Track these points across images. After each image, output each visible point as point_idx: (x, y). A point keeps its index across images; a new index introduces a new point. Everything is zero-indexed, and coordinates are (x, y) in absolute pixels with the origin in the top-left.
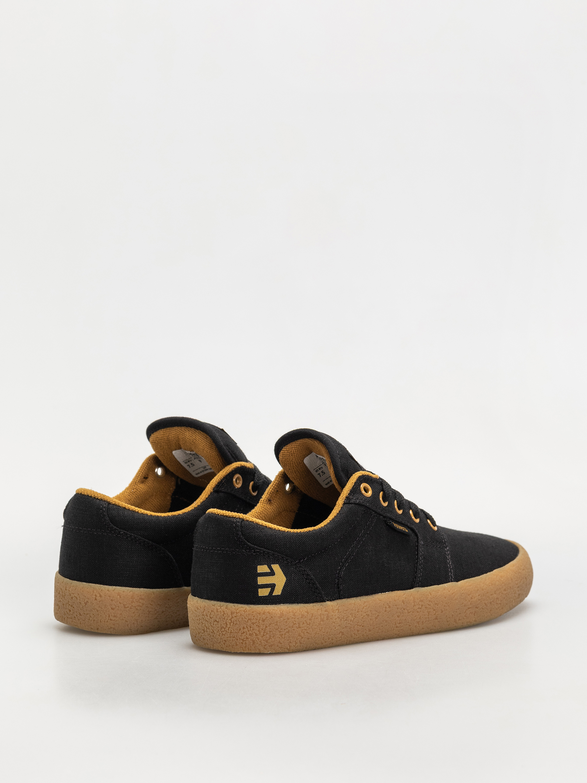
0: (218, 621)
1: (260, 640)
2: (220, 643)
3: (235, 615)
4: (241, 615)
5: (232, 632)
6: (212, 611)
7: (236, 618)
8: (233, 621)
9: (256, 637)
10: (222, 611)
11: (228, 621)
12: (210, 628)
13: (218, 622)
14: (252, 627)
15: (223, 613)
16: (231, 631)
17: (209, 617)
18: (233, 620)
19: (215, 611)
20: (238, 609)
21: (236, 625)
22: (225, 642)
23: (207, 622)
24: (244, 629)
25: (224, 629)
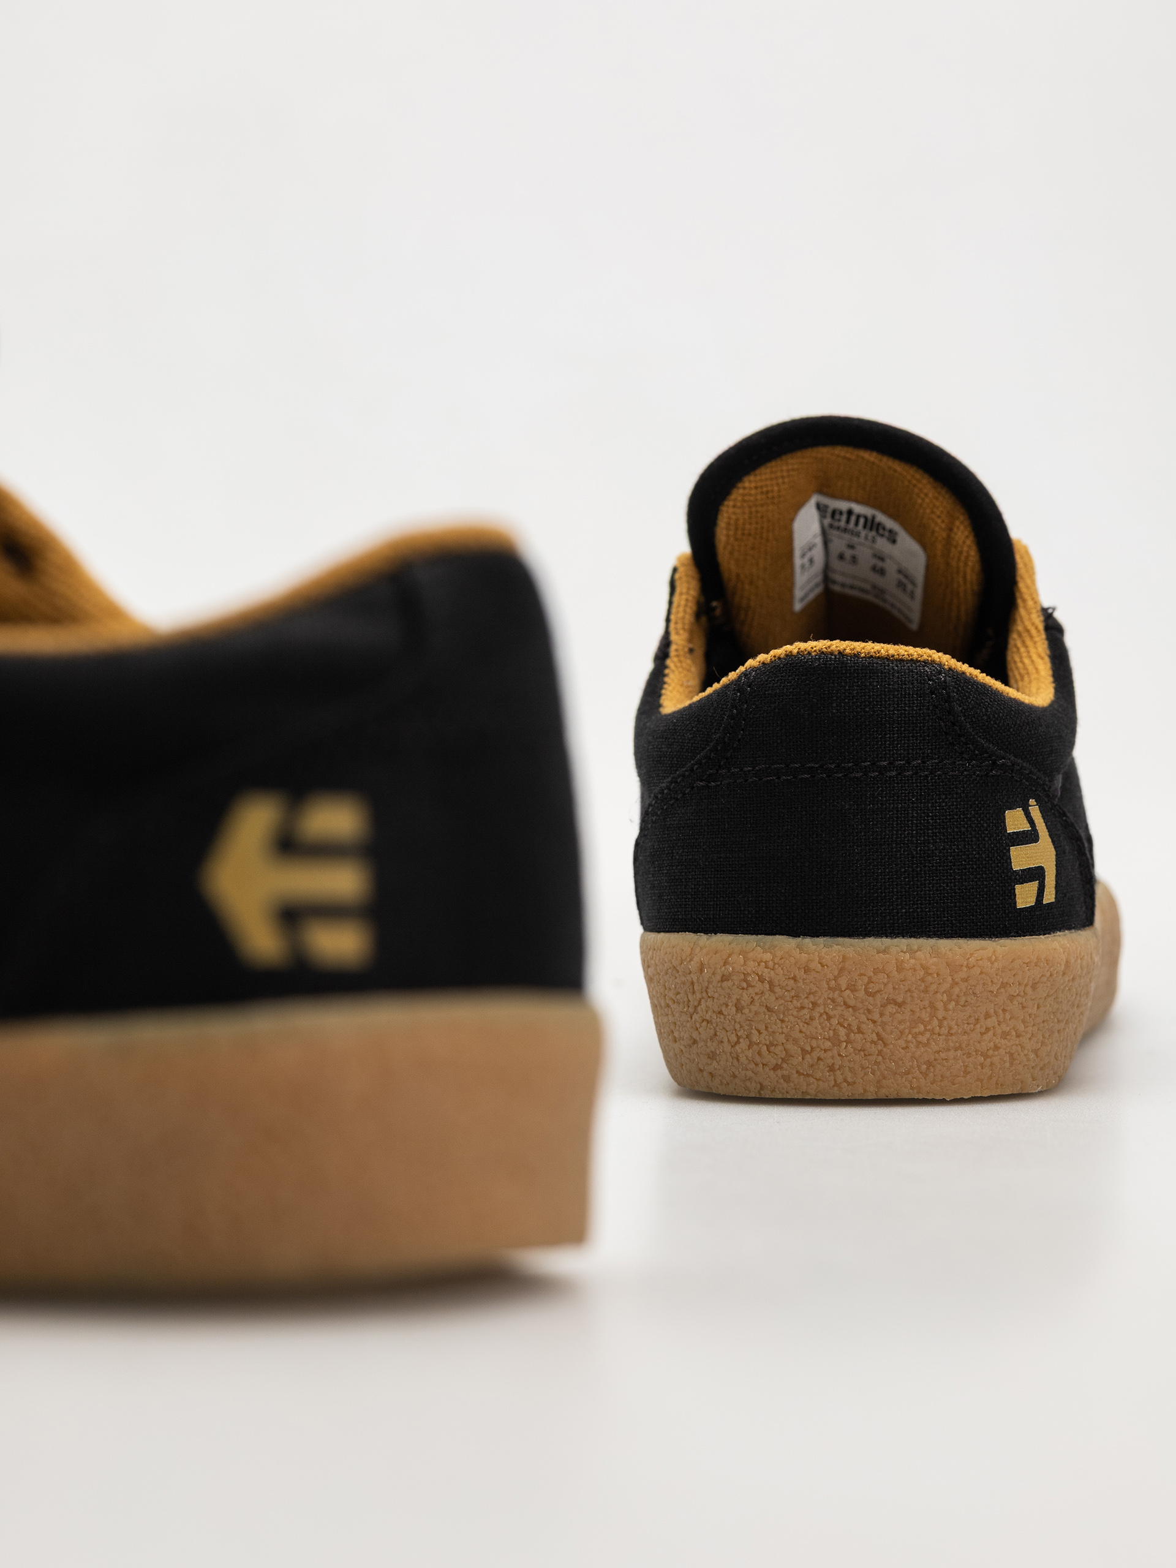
0: (900, 1000)
1: (1026, 1052)
2: (908, 1073)
3: (963, 974)
4: (981, 973)
5: (953, 1031)
6: (876, 971)
7: (966, 984)
8: (954, 997)
9: (1017, 1042)
10: (918, 967)
11: (939, 996)
12: (868, 1027)
13: (900, 1005)
14: (1009, 1008)
15: (922, 973)
16: (950, 1028)
17: (861, 994)
18: (956, 990)
19: (892, 968)
20: (972, 955)
21: (966, 1008)
22: (928, 1068)
23: (850, 1009)
24: (989, 1020)
25: (925, 1026)
